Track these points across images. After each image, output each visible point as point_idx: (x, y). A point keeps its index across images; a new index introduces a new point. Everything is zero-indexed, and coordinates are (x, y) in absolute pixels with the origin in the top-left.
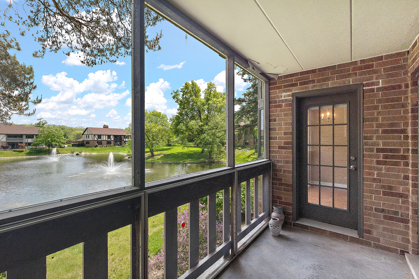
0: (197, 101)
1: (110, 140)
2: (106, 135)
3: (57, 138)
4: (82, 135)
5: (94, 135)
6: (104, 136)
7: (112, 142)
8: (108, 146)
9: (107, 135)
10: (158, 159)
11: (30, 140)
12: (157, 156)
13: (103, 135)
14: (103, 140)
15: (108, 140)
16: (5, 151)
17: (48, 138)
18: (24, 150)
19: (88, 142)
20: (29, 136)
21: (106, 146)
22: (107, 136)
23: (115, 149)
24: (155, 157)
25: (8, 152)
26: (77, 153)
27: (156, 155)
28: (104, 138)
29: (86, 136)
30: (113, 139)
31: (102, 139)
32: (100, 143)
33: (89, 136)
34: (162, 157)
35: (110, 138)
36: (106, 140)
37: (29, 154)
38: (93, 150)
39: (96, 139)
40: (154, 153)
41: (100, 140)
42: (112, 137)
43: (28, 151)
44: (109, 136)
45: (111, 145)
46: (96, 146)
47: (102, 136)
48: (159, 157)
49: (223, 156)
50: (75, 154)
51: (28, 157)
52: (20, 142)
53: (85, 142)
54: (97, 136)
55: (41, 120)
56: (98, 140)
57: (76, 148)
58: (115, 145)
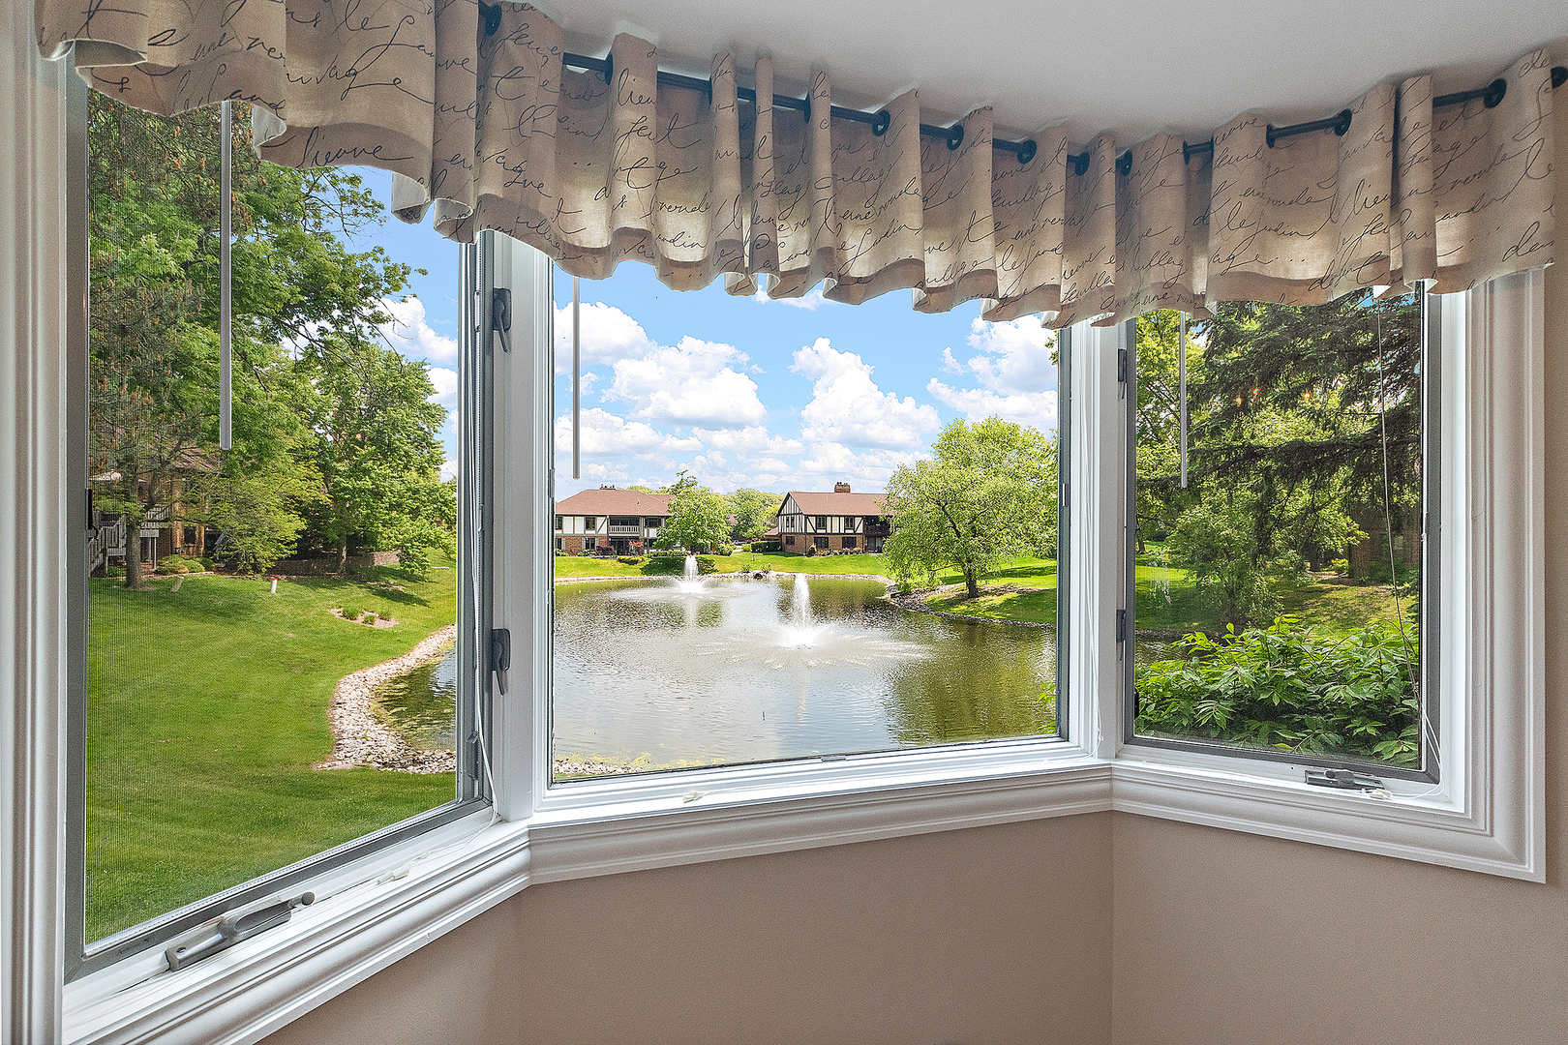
0: (1162, 356)
1: (852, 531)
2: (839, 516)
3: (711, 527)
4: (778, 516)
5: (807, 516)
6: (836, 520)
7: (859, 539)
8: (846, 553)
9: (844, 516)
10: (992, 609)
11: (653, 533)
12: (990, 597)
13: (832, 516)
14: (831, 534)
15: (847, 531)
16: (604, 561)
17: (688, 524)
18: (639, 558)
19: (790, 541)
20: (653, 522)
21: (841, 553)
22: (842, 519)
23: (863, 562)
24: (982, 599)
25: (610, 562)
26: (757, 572)
27: (987, 593)
28: (836, 526)
29: (788, 520)
30: (860, 530)
31: (829, 531)
32: (823, 542)
33: (793, 520)
34: (1009, 602)
35: (852, 526)
36: (839, 534)
37: (648, 570)
38: (801, 563)
39: (810, 530)
40: (978, 582)
41: (824, 531)
42: (857, 521)
43: (647, 561)
44: (849, 520)
45: (855, 549)
46: (811, 553)
47: (829, 519)
48: (998, 600)
49: (1312, 615)
50: (751, 574)
51: (646, 577)
52: (631, 538)
53: (784, 541)
54: (813, 520)
55: (685, 476)
56: (816, 533)
57: (760, 557)
58: (866, 550)
